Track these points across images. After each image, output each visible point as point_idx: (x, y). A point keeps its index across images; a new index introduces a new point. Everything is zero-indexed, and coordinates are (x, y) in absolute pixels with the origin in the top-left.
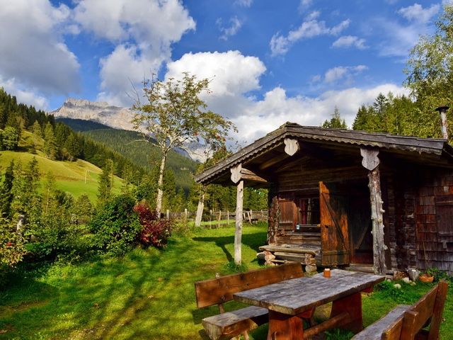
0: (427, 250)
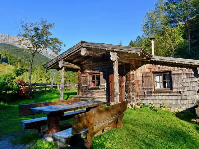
0: (139, 95)
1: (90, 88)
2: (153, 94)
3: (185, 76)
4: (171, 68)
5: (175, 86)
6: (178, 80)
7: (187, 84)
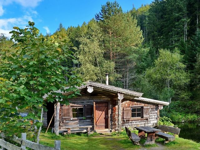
1: (71, 120)
2: (130, 122)
3: (151, 110)
4: (143, 105)
5: (145, 116)
6: (147, 112)
7: (152, 115)
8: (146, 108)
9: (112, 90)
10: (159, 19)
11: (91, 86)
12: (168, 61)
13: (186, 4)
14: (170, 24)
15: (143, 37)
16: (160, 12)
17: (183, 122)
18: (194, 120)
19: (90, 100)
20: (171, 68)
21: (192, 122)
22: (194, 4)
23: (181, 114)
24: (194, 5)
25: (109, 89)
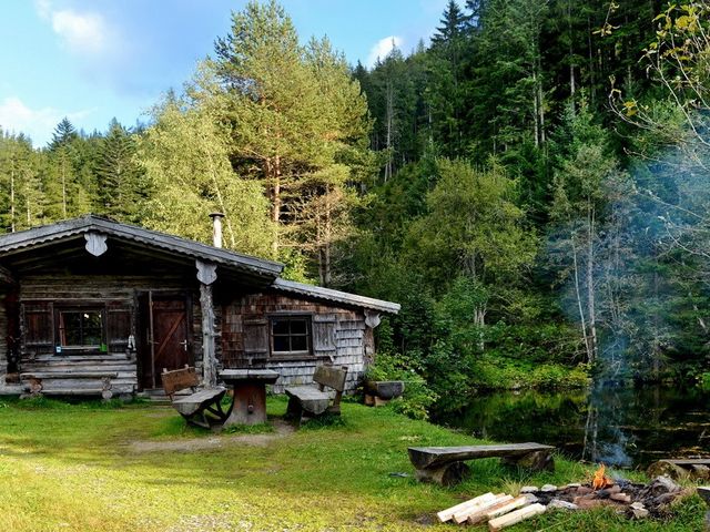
1: (59, 351)
2: (270, 365)
3: (339, 328)
4: (310, 308)
5: (318, 346)
6: (326, 335)
7: (343, 343)
8: (323, 319)
9: (171, 248)
10: (459, 78)
11: (98, 233)
12: (466, 196)
13: (535, 35)
14: (492, 93)
15: (372, 117)
16: (461, 58)
17: (517, 389)
18: (552, 381)
19: (122, 286)
20: (477, 218)
21: (544, 388)
22: (560, 34)
23: (519, 366)
24: (560, 38)
25: (163, 246)
